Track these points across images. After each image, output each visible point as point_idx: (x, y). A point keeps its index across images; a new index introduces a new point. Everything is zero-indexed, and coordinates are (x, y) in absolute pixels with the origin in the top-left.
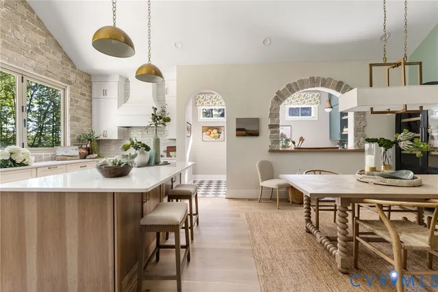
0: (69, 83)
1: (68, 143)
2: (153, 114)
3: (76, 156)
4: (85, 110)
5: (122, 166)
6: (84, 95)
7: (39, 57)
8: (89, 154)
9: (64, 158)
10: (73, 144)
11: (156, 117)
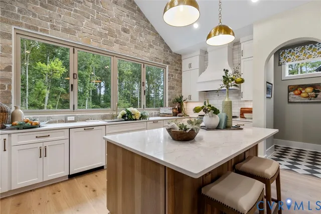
0: (168, 63)
1: (167, 105)
2: (224, 77)
3: (170, 114)
4: (178, 81)
5: (188, 131)
6: (177, 70)
7: (151, 50)
8: (179, 113)
9: (164, 115)
10: (170, 105)
11: (228, 79)
